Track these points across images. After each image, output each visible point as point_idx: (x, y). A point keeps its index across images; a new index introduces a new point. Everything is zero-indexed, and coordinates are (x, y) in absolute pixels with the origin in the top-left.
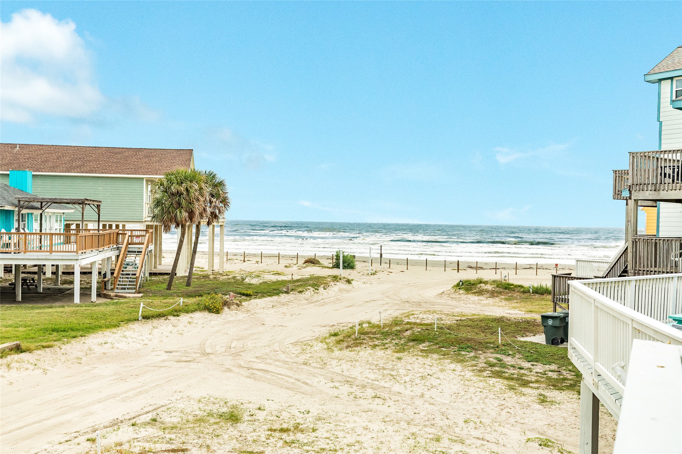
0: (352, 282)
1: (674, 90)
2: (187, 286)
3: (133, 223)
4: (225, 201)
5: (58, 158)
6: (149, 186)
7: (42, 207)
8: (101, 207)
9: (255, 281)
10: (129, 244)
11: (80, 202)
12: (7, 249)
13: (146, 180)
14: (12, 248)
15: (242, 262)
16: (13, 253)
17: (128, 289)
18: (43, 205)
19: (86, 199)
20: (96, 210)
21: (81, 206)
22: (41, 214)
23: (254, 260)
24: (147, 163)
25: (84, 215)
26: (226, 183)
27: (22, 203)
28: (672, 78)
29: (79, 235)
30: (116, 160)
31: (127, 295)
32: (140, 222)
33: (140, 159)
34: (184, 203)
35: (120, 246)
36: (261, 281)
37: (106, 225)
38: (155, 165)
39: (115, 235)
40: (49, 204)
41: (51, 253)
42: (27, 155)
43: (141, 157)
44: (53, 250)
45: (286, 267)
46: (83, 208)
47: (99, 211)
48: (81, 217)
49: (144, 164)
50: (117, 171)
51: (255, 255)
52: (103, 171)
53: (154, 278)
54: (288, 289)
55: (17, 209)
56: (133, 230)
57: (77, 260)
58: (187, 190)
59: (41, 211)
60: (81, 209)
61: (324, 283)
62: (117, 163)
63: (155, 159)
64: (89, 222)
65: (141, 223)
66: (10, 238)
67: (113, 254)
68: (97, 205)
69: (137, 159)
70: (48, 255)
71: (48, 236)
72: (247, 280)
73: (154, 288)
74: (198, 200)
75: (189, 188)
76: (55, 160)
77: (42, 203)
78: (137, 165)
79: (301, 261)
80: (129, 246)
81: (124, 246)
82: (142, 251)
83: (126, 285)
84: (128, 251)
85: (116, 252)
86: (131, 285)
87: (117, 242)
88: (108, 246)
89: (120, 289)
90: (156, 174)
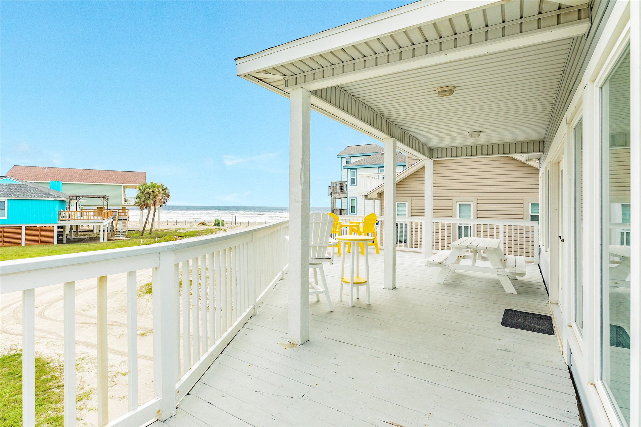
0: (226, 231)
1: (346, 161)
2: (150, 234)
3: (116, 206)
4: (168, 196)
5: (72, 175)
6: (124, 189)
7: (77, 199)
9: (182, 231)
11: (103, 197)
12: (63, 219)
14: (68, 218)
15: (166, 225)
16: (67, 220)
17: (121, 236)
18: (77, 198)
19: (106, 196)
20: (107, 201)
22: (77, 202)
26: (168, 188)
27: (71, 197)
28: (345, 157)
31: (122, 239)
32: (120, 206)
33: (119, 176)
34: (151, 197)
35: (113, 217)
36: (185, 231)
38: (127, 179)
39: (112, 212)
40: (81, 198)
41: (88, 220)
42: (54, 173)
43: (119, 175)
44: (90, 218)
45: (190, 226)
47: (108, 201)
48: (103, 204)
49: (122, 179)
50: (107, 181)
53: (129, 232)
54: (200, 234)
55: (69, 200)
57: (102, 223)
58: (153, 191)
59: (76, 201)
60: (103, 200)
61: (215, 231)
62: (106, 178)
63: (127, 176)
66: (65, 213)
68: (108, 198)
70: (87, 221)
71: (87, 212)
72: (178, 231)
73: (134, 235)
74: (158, 196)
75: (154, 191)
76: (71, 176)
77: (77, 197)
78: (118, 179)
79: (197, 224)
80: (119, 217)
81: (117, 217)
82: (126, 220)
83: (120, 235)
84: (118, 219)
85: (112, 220)
86: (123, 234)
87: (112, 215)
88: (110, 217)
89: (117, 236)
90: (129, 184)
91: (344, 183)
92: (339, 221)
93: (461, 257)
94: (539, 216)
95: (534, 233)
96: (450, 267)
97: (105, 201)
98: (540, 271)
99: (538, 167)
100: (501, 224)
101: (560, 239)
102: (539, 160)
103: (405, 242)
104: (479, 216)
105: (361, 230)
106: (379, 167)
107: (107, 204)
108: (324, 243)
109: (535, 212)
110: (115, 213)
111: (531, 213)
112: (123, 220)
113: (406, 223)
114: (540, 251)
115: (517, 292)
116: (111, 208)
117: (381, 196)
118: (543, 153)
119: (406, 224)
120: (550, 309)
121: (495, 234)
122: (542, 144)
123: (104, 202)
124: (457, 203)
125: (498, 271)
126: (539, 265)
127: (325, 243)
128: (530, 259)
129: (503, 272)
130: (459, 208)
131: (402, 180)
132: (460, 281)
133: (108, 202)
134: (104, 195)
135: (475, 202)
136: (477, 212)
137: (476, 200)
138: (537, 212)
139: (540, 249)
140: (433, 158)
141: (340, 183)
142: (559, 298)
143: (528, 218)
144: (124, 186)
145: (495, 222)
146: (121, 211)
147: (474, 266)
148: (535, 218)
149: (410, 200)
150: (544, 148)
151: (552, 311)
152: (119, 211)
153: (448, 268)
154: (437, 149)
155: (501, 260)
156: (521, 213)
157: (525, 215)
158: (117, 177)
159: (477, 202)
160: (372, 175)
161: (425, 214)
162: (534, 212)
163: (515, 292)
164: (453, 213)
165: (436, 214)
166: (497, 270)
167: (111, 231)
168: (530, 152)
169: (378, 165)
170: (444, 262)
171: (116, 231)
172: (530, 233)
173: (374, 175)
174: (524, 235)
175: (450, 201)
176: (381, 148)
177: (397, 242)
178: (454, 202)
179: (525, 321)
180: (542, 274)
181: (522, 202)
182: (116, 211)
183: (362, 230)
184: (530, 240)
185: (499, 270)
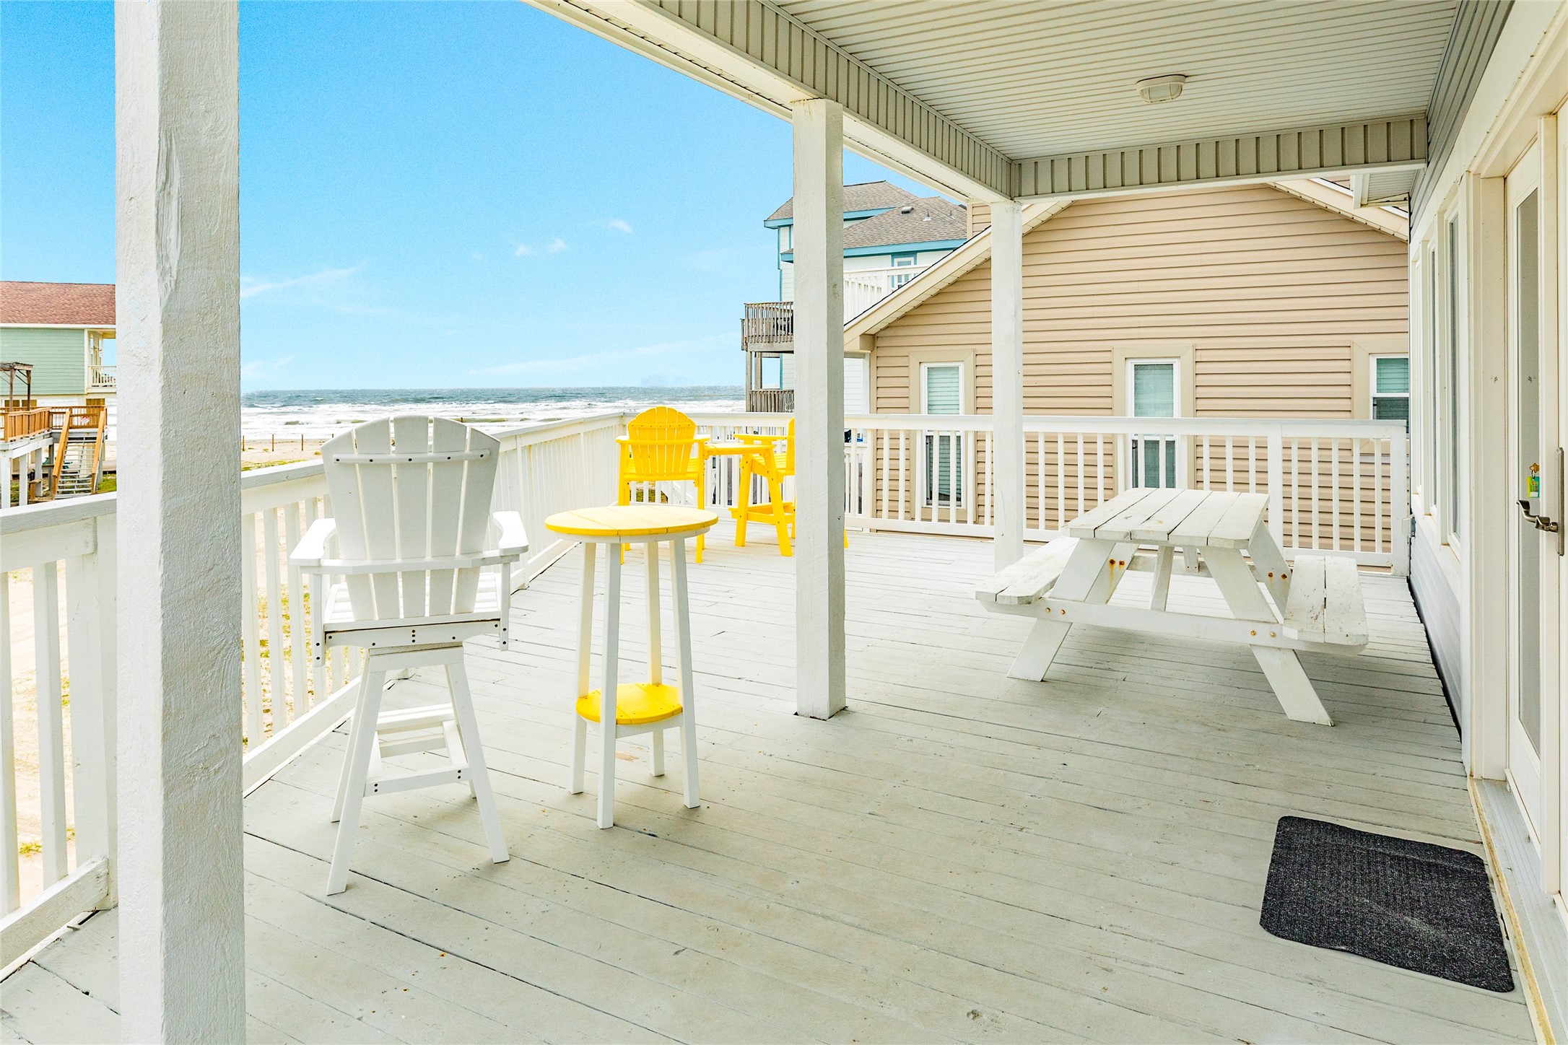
3: (64, 397)
6: (92, 340)
8: (32, 374)
10: (71, 428)
11: (7, 367)
13: (89, 332)
19: (17, 363)
20: (25, 379)
21: (9, 373)
23: (260, 448)
24: (88, 306)
25: (13, 386)
29: (9, 415)
30: (30, 302)
32: (78, 395)
33: (74, 299)
35: (53, 431)
37: (18, 401)
38: (101, 308)
39: (47, 414)
43: (75, 296)
46: (11, 376)
47: (29, 380)
48: (9, 390)
49: (83, 308)
50: (35, 318)
51: (260, 442)
52: (10, 318)
56: (73, 407)
57: (5, 451)
60: (9, 378)
62: (32, 306)
63: (100, 299)
64: (40, 397)
65: (81, 396)
67: (44, 444)
68: (27, 371)
69: (69, 300)
78: (70, 309)
80: (70, 430)
81: (64, 431)
82: (95, 438)
83: (73, 487)
84: (70, 439)
85: (49, 441)
86: (83, 486)
87: (49, 426)
88: (39, 431)
89: (63, 493)
90: (106, 323)
91: (785, 307)
92: (698, 437)
93: (1121, 563)
94: (1407, 400)
95: (1392, 460)
96: (1069, 617)
97: (16, 380)
98: (1416, 605)
99: (1403, 232)
100: (1275, 434)
101: (1527, 513)
102: (1405, 199)
103: (959, 499)
104: (1202, 404)
105: (778, 466)
106: (894, 255)
107: (27, 389)
108: (458, 553)
109: (1391, 387)
110: (57, 421)
111: (1379, 391)
112: (86, 439)
113: (958, 434)
114: (1414, 531)
115: (1331, 714)
116: (43, 403)
117: (874, 343)
118: (1424, 165)
119: (959, 438)
120: (1474, 807)
121: (1252, 478)
122: (1419, 129)
123: (11, 385)
124: (1129, 362)
125: (1254, 633)
126: (1409, 581)
127: (463, 553)
128: (1378, 555)
129: (1274, 635)
130: (1136, 379)
131: (945, 288)
132: (1111, 665)
133: (29, 385)
134: (11, 361)
135: (1189, 357)
136: (1194, 392)
137: (1191, 351)
138: (1402, 386)
139: (1413, 522)
140: (1019, 196)
141: (770, 307)
142: (1508, 759)
143: (1369, 407)
144: (93, 333)
145: (1250, 430)
146: (84, 411)
147: (1160, 610)
148: (1393, 409)
149: (972, 355)
150: (1429, 144)
151: (1485, 831)
152: (75, 411)
153: (1062, 617)
154: (1036, 163)
155: (1271, 575)
156: (1344, 391)
157: (1355, 398)
158: (67, 302)
159: (1195, 357)
160: (857, 276)
161: (995, 402)
162: (1388, 387)
163: (1324, 718)
164: (1114, 397)
165: (1034, 402)
166: (1251, 627)
167: (45, 476)
168: (1378, 163)
169: (892, 247)
170: (1046, 596)
171: (63, 477)
172: (1378, 459)
173: (863, 275)
174: (1356, 469)
175: (1106, 357)
176: (903, 193)
177: (931, 498)
178: (1118, 358)
179: (1369, 897)
180: (1422, 621)
181: (1344, 353)
182: (64, 410)
183: (785, 466)
184: (1378, 483)
185: (1258, 627)
